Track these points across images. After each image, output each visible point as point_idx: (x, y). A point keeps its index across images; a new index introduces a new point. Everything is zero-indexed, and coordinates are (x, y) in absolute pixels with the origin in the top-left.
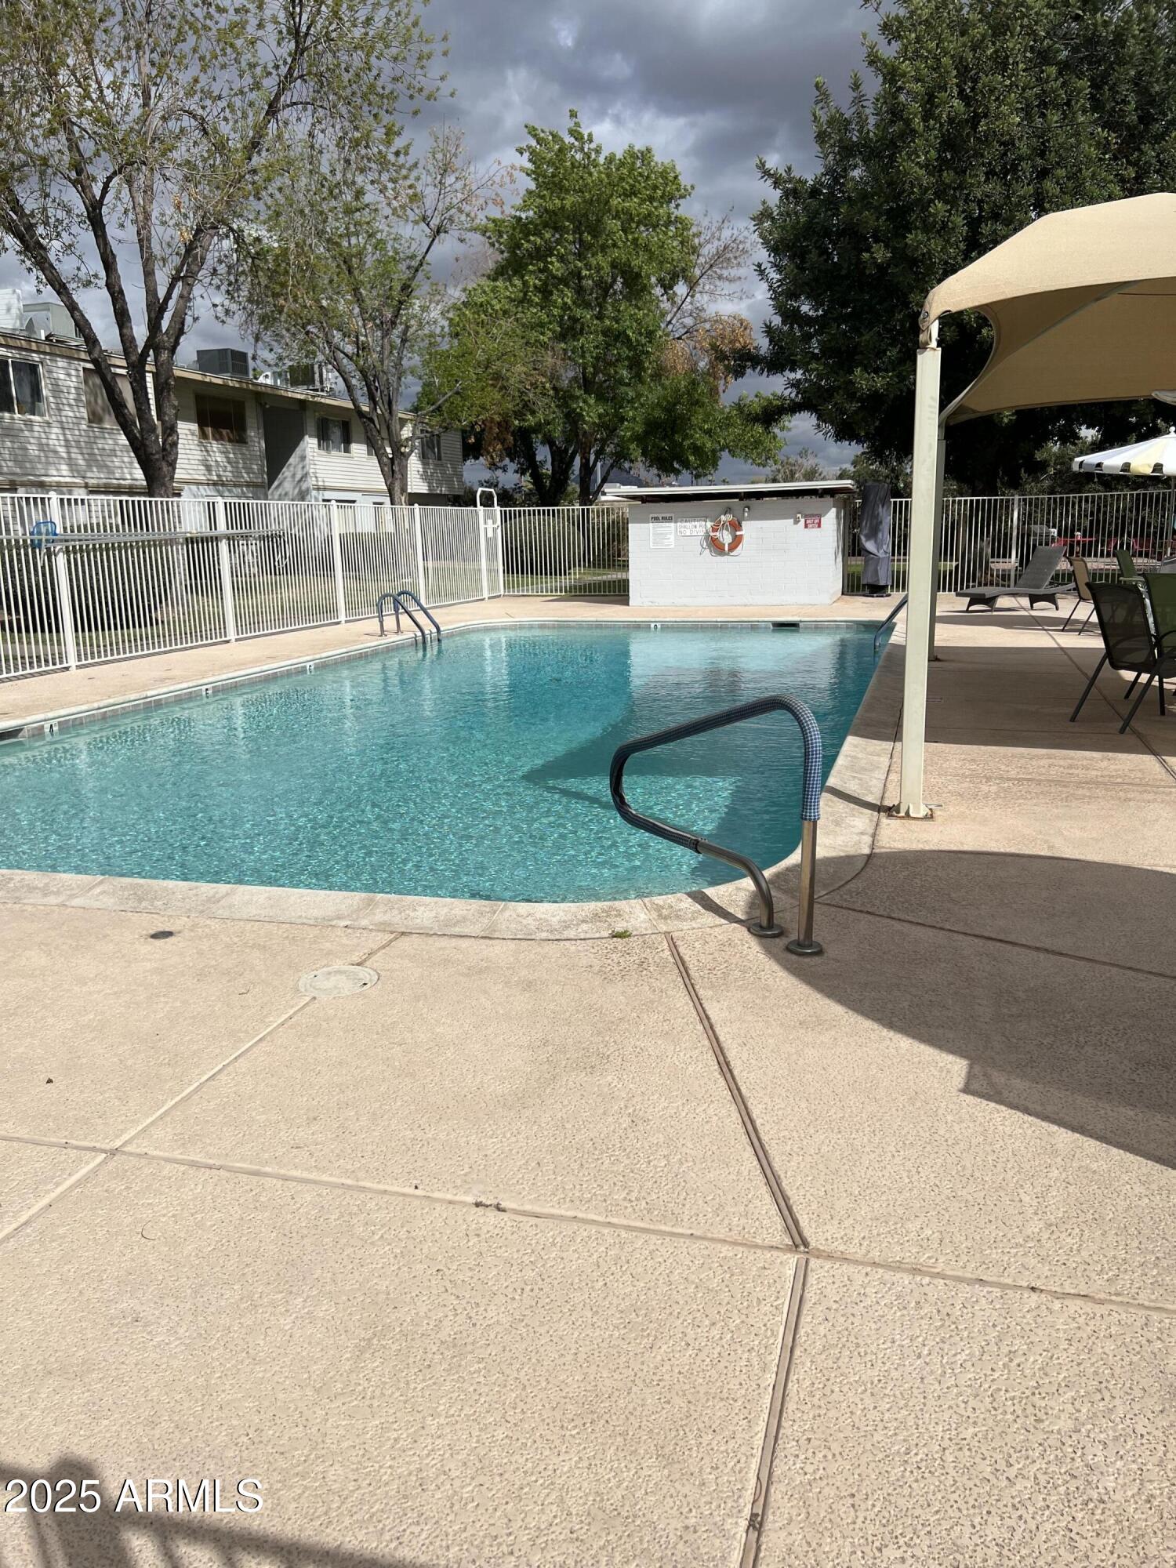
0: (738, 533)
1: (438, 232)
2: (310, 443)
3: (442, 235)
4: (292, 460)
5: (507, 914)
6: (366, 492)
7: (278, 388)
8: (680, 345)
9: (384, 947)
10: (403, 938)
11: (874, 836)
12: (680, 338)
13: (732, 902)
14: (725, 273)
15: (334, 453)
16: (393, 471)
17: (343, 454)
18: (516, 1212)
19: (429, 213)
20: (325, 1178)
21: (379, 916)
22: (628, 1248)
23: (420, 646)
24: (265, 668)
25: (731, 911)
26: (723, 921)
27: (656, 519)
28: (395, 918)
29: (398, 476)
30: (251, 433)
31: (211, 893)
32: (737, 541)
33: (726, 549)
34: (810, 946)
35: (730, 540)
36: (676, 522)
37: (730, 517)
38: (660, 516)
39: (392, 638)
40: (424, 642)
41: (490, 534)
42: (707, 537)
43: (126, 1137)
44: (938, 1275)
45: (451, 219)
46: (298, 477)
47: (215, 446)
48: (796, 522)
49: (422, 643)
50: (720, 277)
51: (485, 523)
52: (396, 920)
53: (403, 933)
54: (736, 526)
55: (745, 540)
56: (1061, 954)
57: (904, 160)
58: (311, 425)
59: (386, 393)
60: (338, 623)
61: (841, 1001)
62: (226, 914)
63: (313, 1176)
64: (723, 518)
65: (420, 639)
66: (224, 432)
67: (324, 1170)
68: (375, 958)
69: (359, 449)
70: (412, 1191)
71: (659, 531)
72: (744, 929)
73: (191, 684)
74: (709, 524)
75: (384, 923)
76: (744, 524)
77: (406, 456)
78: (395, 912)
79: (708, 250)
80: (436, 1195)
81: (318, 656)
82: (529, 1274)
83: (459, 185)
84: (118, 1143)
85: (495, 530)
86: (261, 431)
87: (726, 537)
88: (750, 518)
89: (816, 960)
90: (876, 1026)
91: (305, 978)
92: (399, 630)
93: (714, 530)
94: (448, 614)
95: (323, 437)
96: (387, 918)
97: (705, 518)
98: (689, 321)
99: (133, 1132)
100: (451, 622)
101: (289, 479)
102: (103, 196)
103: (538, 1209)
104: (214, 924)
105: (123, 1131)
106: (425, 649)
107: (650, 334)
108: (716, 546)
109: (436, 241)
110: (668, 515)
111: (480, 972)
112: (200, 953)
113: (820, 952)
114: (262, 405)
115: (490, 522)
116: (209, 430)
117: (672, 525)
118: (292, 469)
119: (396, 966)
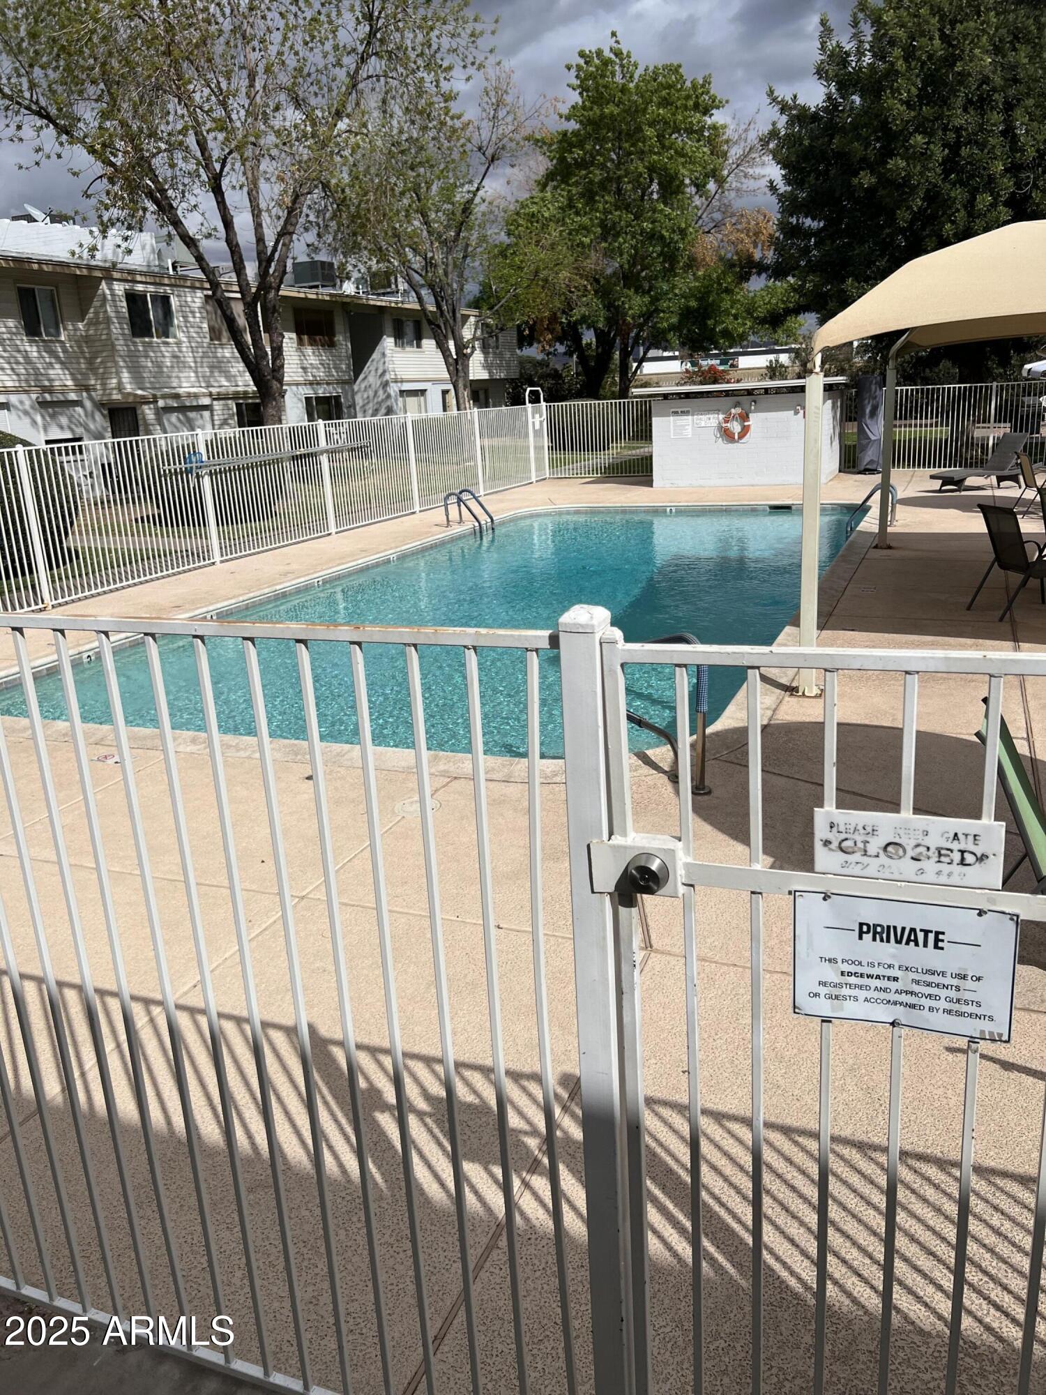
0: (746, 424)
1: (493, 160)
2: (388, 342)
3: (496, 162)
4: (374, 356)
5: (519, 766)
6: (435, 381)
7: (360, 298)
8: (710, 238)
9: (444, 786)
10: (457, 781)
11: (774, 711)
12: (709, 232)
13: (663, 759)
14: (751, 171)
15: (408, 349)
16: (457, 370)
17: (415, 349)
18: (506, 929)
19: (485, 144)
20: (411, 911)
21: (442, 767)
22: (561, 946)
23: (478, 534)
24: (360, 562)
25: (661, 765)
26: (655, 772)
27: (676, 413)
28: (451, 768)
29: (461, 374)
30: (339, 338)
31: (339, 750)
32: (745, 430)
33: (736, 437)
34: (703, 789)
35: (739, 430)
36: (693, 415)
37: (738, 410)
38: (679, 410)
39: (457, 530)
40: (481, 532)
41: (537, 427)
42: (720, 428)
43: (308, 890)
44: (715, 962)
45: (503, 148)
46: (380, 371)
47: (309, 350)
48: (796, 413)
49: (479, 533)
50: (746, 176)
51: (533, 417)
52: (452, 769)
53: (456, 778)
54: (744, 417)
55: (752, 428)
56: (862, 795)
57: (888, 98)
58: (388, 326)
59: (450, 302)
60: (414, 513)
61: (711, 824)
62: (349, 763)
63: (406, 910)
64: (733, 411)
65: (477, 528)
66: (317, 338)
67: (411, 908)
68: (439, 793)
69: (429, 344)
70: (455, 918)
71: (679, 423)
72: (666, 777)
73: (307, 578)
74: (721, 417)
75: (444, 771)
76: (751, 415)
77: (468, 357)
78: (451, 764)
79: (735, 152)
80: (468, 921)
81: (398, 549)
82: (511, 956)
83: (509, 119)
84: (304, 893)
85: (541, 423)
86: (348, 335)
87: (736, 427)
88: (756, 411)
89: (706, 797)
90: (727, 838)
91: (398, 806)
92: (461, 521)
93: (726, 422)
94: (501, 501)
95: (399, 336)
96: (446, 768)
97: (718, 411)
98: (718, 216)
99: (311, 888)
100: (503, 511)
101: (373, 373)
102: (222, 169)
103: (518, 928)
104: (343, 771)
105: (306, 887)
106: (481, 539)
107: (683, 232)
108: (727, 435)
109: (491, 168)
110: (686, 409)
111: (500, 803)
112: (336, 789)
113: (709, 793)
114: (348, 313)
115: (537, 416)
116: (305, 338)
117: (690, 417)
118: (375, 363)
119: (451, 799)
